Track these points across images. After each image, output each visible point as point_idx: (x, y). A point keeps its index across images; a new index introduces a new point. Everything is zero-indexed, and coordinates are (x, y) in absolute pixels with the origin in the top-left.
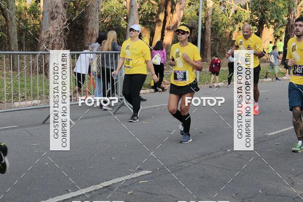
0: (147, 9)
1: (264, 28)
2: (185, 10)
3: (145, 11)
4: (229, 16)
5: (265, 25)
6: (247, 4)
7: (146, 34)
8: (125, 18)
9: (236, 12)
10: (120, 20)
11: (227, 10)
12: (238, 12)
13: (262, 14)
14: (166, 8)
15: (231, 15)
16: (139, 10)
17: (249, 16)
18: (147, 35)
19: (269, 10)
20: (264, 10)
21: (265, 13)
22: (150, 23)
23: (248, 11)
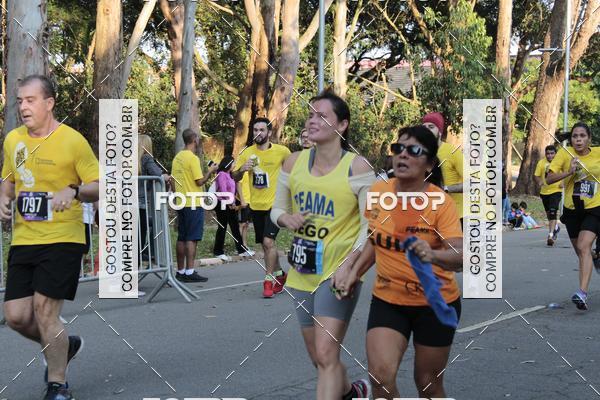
0: (217, 100)
1: (449, 133)
2: (292, 101)
3: (212, 104)
4: (379, 113)
5: (449, 128)
6: (414, 88)
7: (215, 150)
8: (174, 120)
9: (392, 104)
10: (162, 125)
11: (376, 101)
12: (396, 105)
13: (443, 105)
14: (254, 99)
15: (383, 110)
16: (201, 104)
17: (418, 112)
18: (218, 152)
19: (457, 98)
20: (447, 98)
21: (449, 103)
22: (224, 129)
23: (416, 102)
